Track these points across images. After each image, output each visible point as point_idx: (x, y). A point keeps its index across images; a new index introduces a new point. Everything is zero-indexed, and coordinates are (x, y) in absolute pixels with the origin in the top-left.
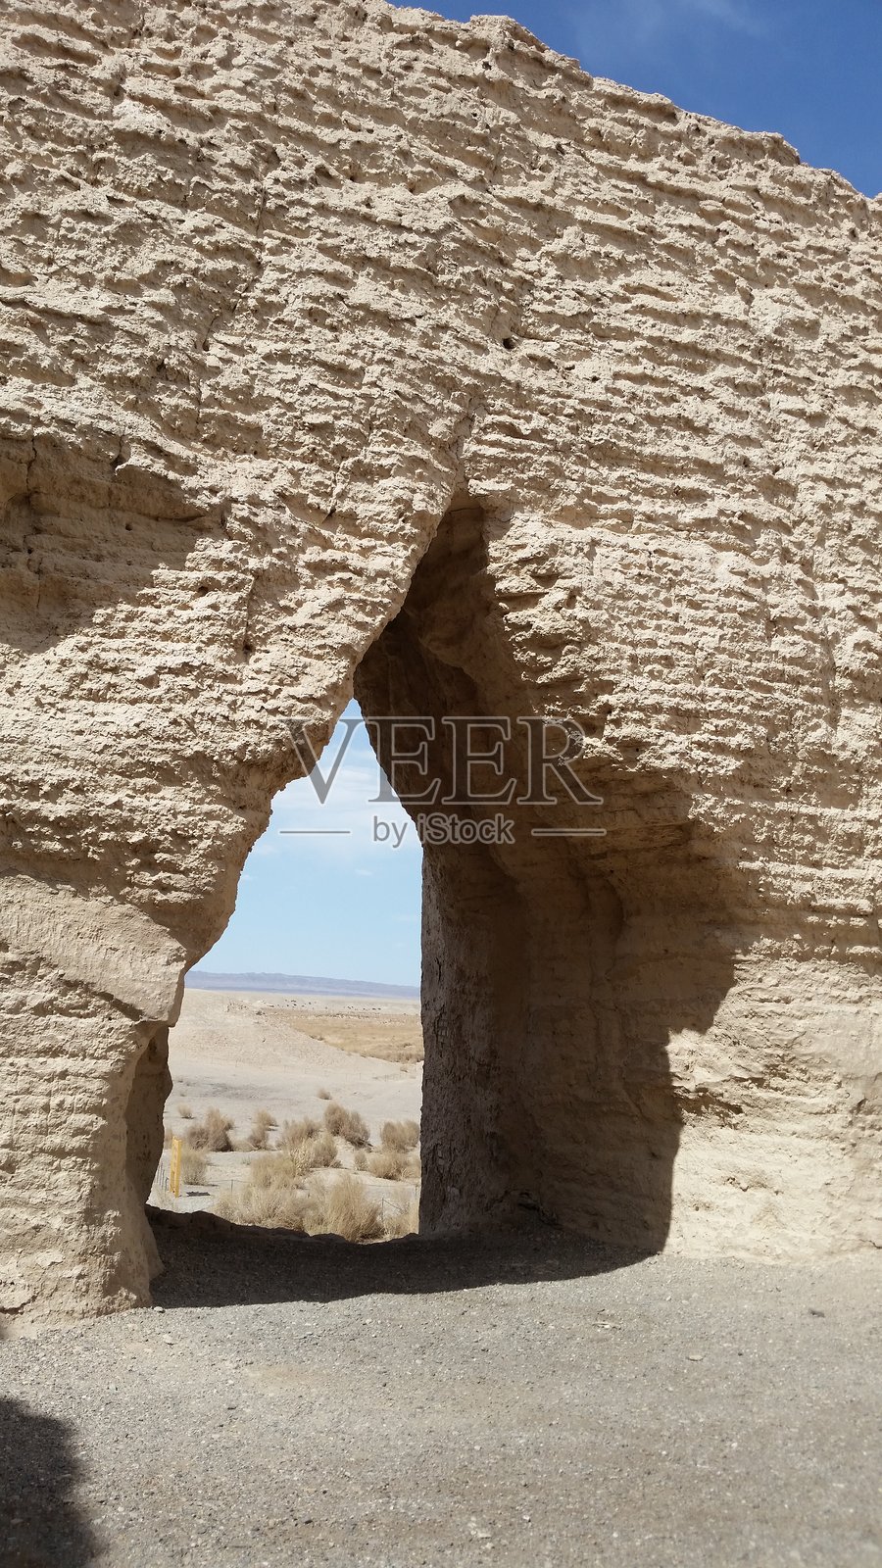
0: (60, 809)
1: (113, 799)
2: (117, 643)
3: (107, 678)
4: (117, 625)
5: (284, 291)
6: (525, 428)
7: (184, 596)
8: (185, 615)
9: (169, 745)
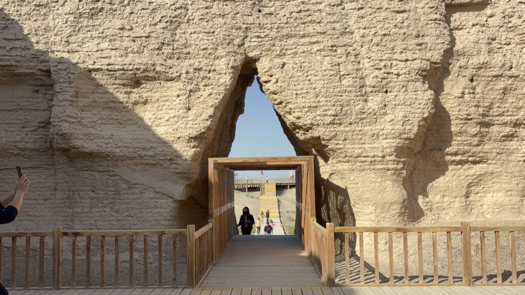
0: (151, 153)
1: (162, 149)
2: (161, 112)
3: (159, 121)
4: (160, 108)
5: (194, 14)
6: (263, 35)
7: (174, 99)
8: (174, 103)
9: (173, 135)
